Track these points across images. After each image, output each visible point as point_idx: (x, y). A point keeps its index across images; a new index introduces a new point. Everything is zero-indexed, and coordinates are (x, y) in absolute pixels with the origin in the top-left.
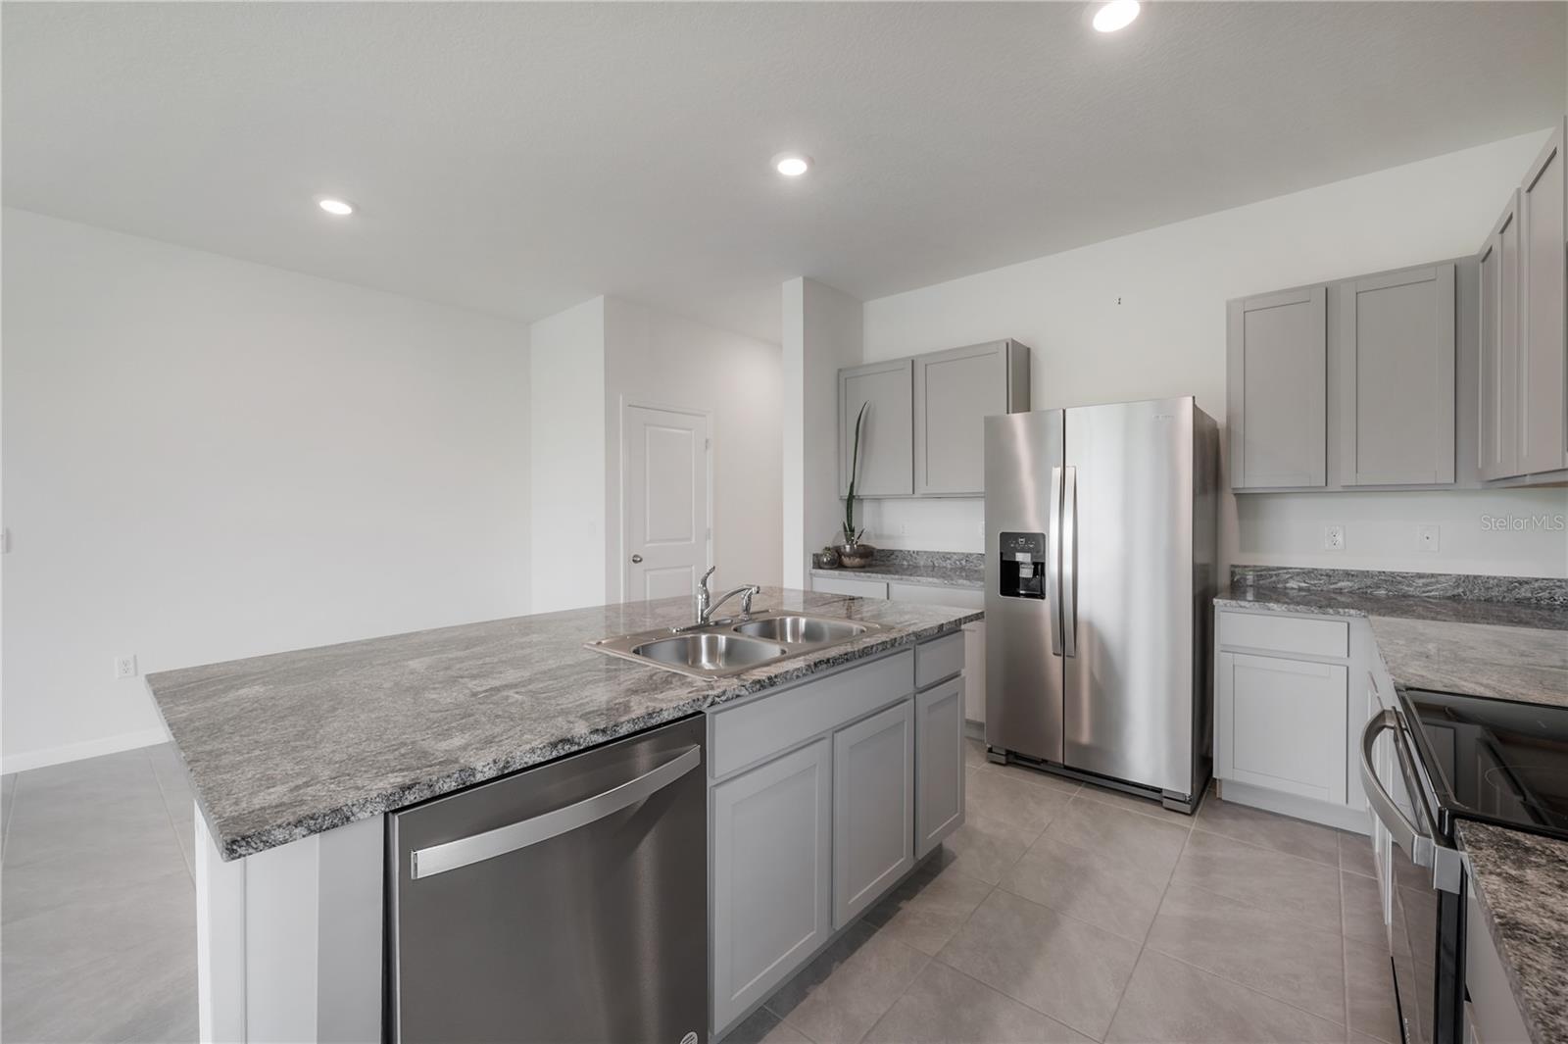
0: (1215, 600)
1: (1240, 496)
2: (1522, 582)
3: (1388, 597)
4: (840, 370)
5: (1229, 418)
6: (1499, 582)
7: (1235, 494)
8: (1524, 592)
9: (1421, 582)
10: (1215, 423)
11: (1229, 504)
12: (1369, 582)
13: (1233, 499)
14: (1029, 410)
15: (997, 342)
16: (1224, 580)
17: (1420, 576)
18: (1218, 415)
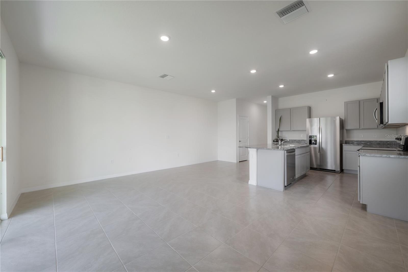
0: (343, 144)
1: (347, 130)
2: (388, 141)
3: (369, 144)
4: (276, 110)
5: (345, 119)
6: (385, 141)
7: (346, 130)
8: (389, 143)
9: (374, 142)
10: (342, 119)
11: (345, 131)
12: (366, 142)
13: (346, 131)
14: (310, 118)
15: (306, 107)
16: (344, 142)
17: (374, 141)
18: (343, 118)
